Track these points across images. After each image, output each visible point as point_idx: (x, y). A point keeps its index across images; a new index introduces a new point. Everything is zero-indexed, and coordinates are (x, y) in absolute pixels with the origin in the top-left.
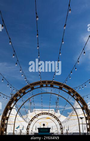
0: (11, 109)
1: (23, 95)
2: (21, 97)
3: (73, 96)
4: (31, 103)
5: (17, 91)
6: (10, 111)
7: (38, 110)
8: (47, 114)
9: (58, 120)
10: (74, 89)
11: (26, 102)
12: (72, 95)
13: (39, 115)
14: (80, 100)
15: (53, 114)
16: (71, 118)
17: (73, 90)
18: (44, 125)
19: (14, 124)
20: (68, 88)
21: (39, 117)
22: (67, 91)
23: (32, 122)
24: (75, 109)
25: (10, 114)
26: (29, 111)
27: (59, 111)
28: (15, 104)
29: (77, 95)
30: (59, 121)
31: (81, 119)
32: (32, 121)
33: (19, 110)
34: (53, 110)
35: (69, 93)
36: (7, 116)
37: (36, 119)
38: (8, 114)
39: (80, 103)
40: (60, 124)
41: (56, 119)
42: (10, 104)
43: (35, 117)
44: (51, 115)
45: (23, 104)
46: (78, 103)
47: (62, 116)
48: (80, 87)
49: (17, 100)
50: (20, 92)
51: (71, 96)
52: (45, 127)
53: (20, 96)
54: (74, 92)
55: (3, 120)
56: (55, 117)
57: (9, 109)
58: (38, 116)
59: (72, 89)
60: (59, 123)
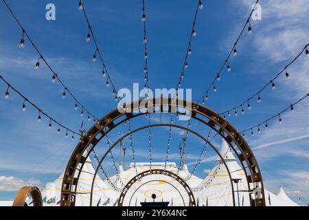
0: (83, 161)
1: (109, 131)
2: (104, 134)
3: (220, 132)
4: (124, 150)
5: (96, 120)
6: (81, 164)
7: (140, 166)
8: (161, 172)
9: (186, 185)
10: (222, 116)
11: (115, 144)
12: (218, 128)
13: (142, 174)
14: (236, 139)
15: (175, 173)
16: (215, 181)
17: (220, 118)
18: (154, 196)
19: (92, 193)
20: (209, 113)
21: (144, 179)
22: (207, 121)
23: (128, 189)
24: (223, 161)
25: (80, 171)
26: (121, 168)
27: (185, 166)
28: (92, 150)
29: (229, 128)
30: (188, 187)
31: (235, 182)
32: (128, 187)
33: (100, 163)
34: (174, 164)
35: (211, 124)
36: (76, 176)
37: (136, 185)
38: (77, 172)
39: (236, 147)
40: (190, 194)
41: (181, 183)
42: (80, 149)
43: (135, 180)
44: (170, 174)
45: (109, 151)
46: (231, 146)
47: (193, 176)
48: (237, 110)
49: (95, 142)
50: (103, 123)
51: (216, 130)
52: (156, 200)
53: (102, 132)
54: (221, 121)
55: (65, 185)
56: (178, 178)
57: (79, 160)
58: (141, 177)
59: (217, 116)
60: (187, 190)
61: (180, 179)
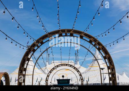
0: (29, 60)
1: (41, 46)
2: (38, 47)
4: (49, 55)
5: (35, 40)
6: (27, 62)
7: (56, 62)
8: (66, 65)
9: (78, 71)
10: (96, 38)
11: (44, 52)
12: (94, 43)
13: (57, 66)
14: (102, 49)
15: (73, 65)
16: (92, 69)
17: (95, 39)
18: (63, 76)
19: (33, 75)
20: (89, 36)
21: (58, 69)
22: (89, 40)
23: (51, 73)
24: (96, 60)
25: (27, 64)
26: (47, 63)
27: (78, 62)
28: (33, 54)
29: (99, 44)
30: (79, 72)
31: (102, 69)
32: (50, 72)
33: (37, 61)
34: (73, 61)
35: (90, 42)
36: (25, 67)
37: (54, 71)
39: (102, 53)
40: (81, 75)
41: (76, 70)
42: (27, 54)
43: (54, 69)
44: (71, 66)
45: (41, 55)
46: (100, 52)
47: (82, 67)
50: (38, 41)
51: (93, 45)
52: (64, 78)
54: (95, 40)
55: (20, 71)
56: (75, 68)
57: (26, 59)
58: (57, 67)
59: (93, 38)
60: (79, 73)
61: (76, 68)
